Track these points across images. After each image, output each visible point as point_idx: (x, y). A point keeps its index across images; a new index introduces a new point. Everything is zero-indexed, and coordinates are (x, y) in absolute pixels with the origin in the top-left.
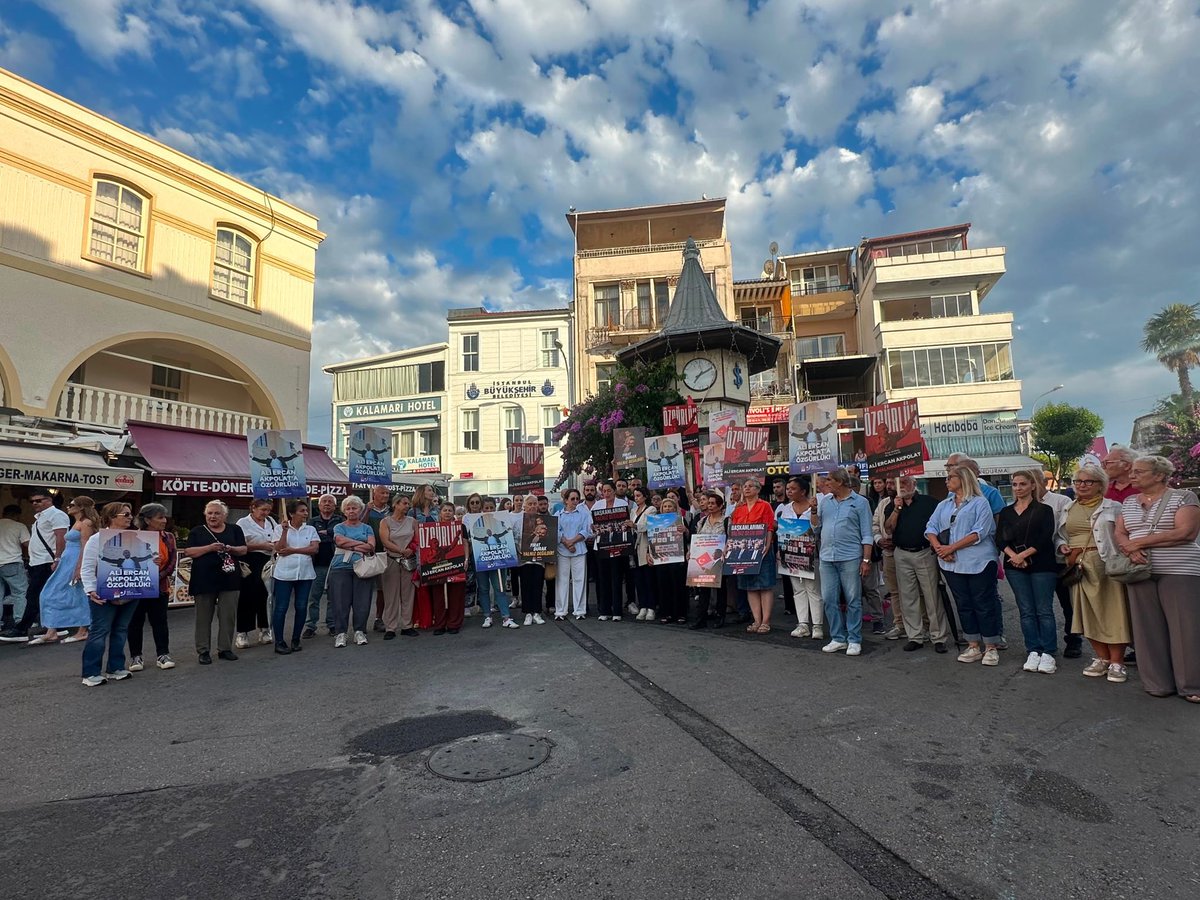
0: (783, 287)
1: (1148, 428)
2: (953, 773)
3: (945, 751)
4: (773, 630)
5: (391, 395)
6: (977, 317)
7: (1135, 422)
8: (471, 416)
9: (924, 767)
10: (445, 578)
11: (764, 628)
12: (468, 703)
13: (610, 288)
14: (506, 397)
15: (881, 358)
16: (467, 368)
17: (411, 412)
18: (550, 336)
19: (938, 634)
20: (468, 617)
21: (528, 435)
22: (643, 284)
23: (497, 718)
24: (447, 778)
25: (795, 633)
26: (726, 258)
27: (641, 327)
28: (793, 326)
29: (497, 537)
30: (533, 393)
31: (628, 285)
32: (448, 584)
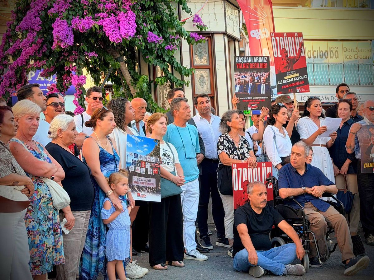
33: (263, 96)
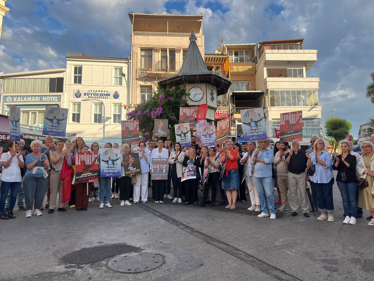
0: (226, 58)
1: (365, 129)
2: (336, 262)
3: (329, 254)
4: (237, 208)
5: (34, 92)
6: (305, 79)
7: (361, 126)
8: (76, 106)
9: (324, 261)
10: (88, 180)
11: (233, 207)
12: (112, 240)
13: (148, 51)
14: (95, 98)
15: (266, 93)
16: (75, 82)
17: (44, 101)
18: (118, 71)
19: (306, 209)
20: (90, 202)
21: (105, 117)
22: (164, 50)
23: (130, 246)
24: (122, 273)
25: (249, 209)
26: (202, 42)
27: (162, 70)
28: (230, 76)
29: (113, 161)
30: (109, 97)
31: (157, 50)
32: (89, 183)
33: (164, 174)
